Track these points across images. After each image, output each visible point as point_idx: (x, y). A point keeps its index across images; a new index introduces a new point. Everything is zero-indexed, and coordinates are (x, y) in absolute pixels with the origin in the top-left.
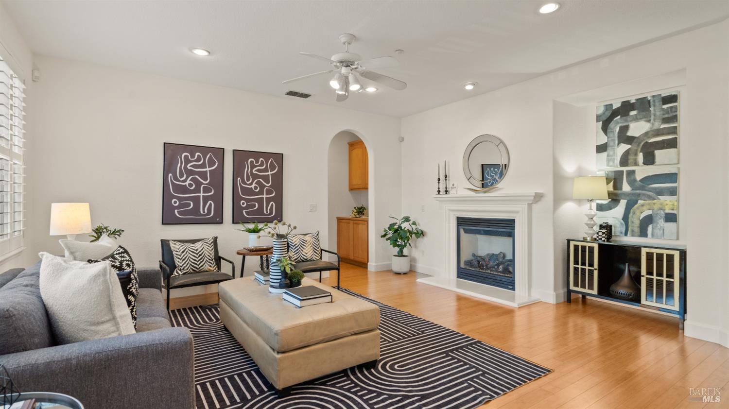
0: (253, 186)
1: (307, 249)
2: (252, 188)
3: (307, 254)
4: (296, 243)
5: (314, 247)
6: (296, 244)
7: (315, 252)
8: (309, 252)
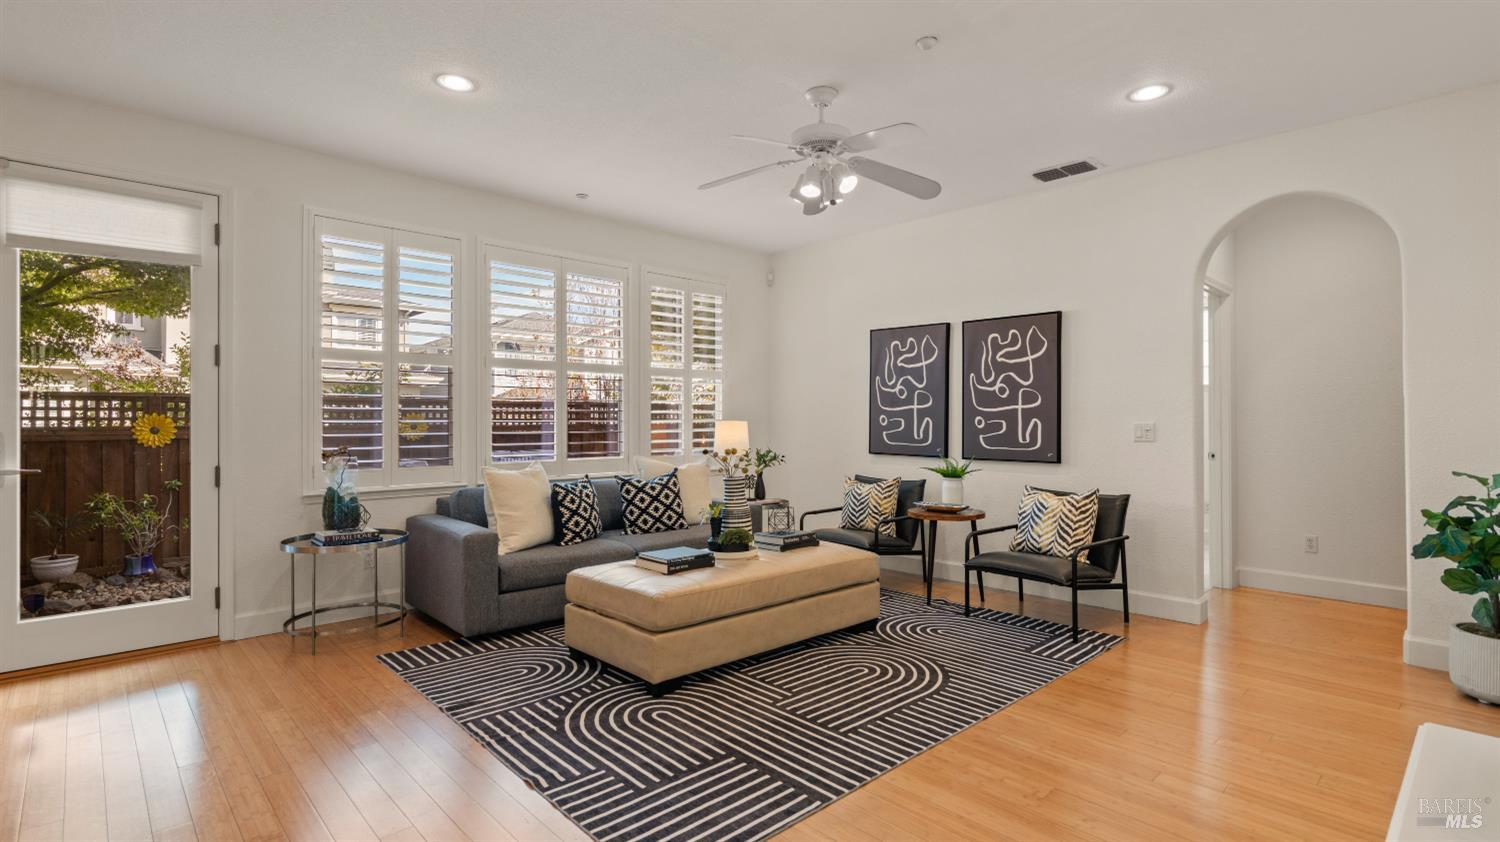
0: (996, 388)
1: (1042, 526)
2: (994, 391)
3: (1040, 536)
4: (1025, 509)
5: (1063, 525)
6: (1024, 512)
7: (1062, 538)
8: (1047, 533)
